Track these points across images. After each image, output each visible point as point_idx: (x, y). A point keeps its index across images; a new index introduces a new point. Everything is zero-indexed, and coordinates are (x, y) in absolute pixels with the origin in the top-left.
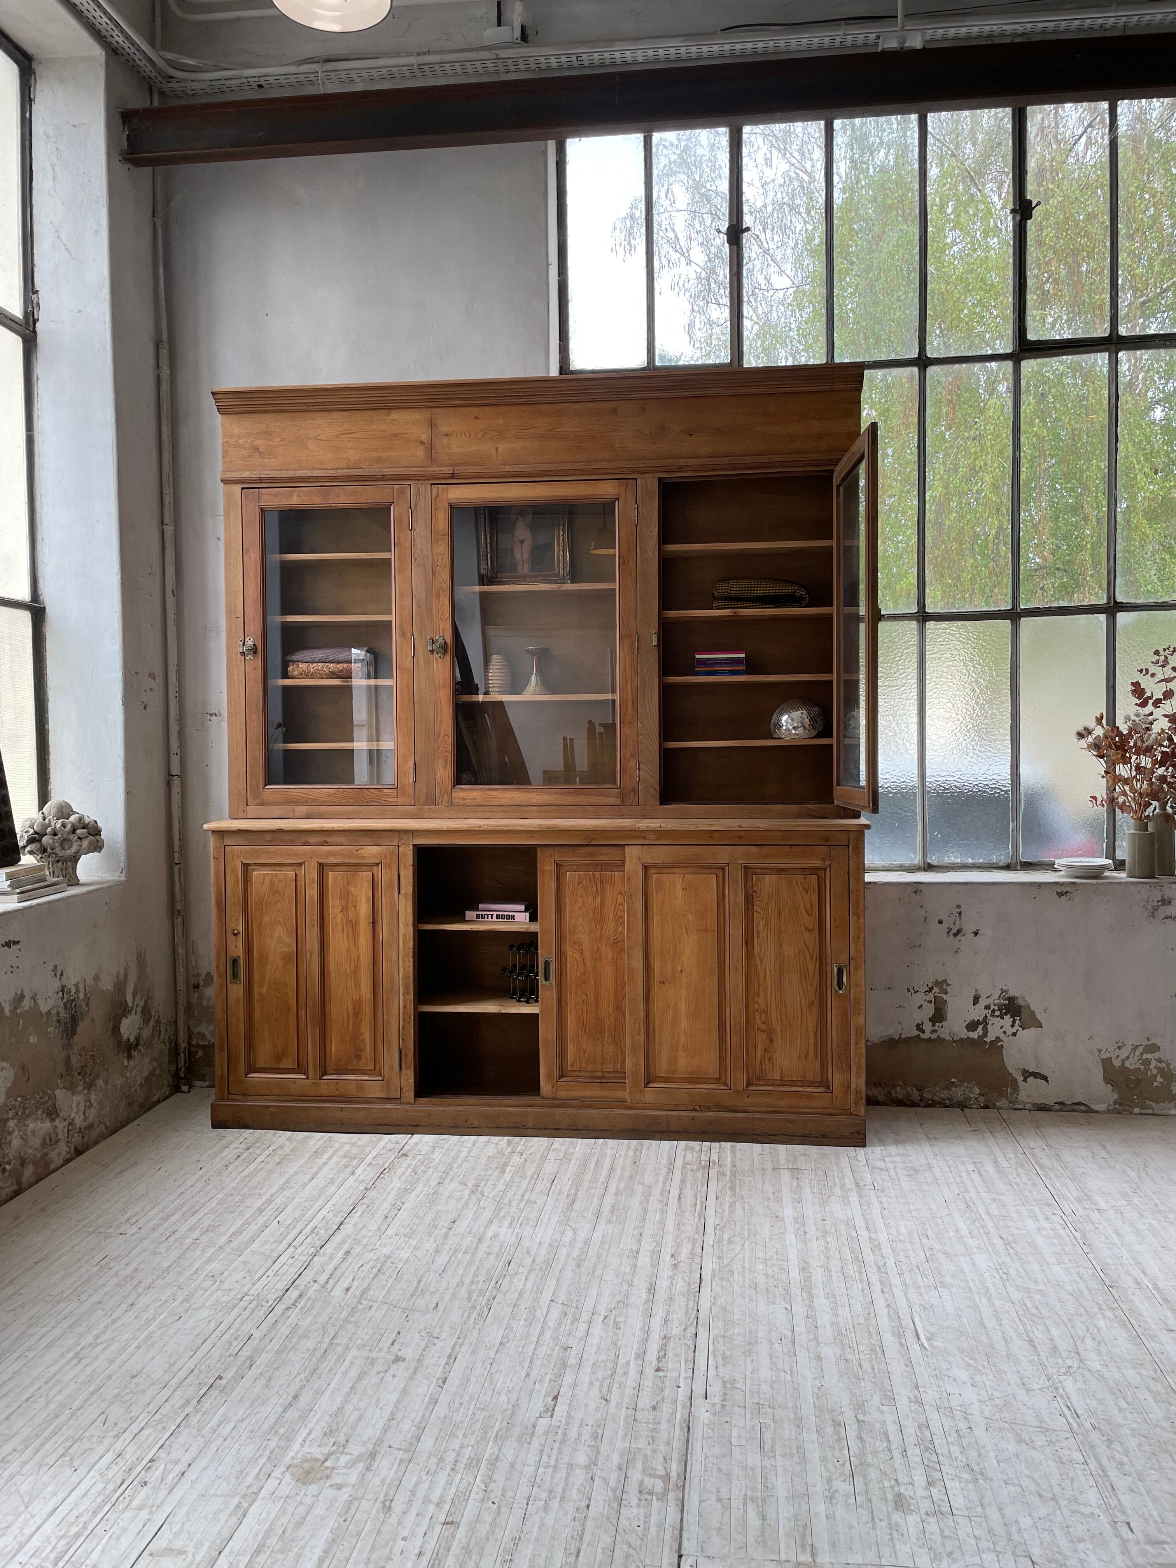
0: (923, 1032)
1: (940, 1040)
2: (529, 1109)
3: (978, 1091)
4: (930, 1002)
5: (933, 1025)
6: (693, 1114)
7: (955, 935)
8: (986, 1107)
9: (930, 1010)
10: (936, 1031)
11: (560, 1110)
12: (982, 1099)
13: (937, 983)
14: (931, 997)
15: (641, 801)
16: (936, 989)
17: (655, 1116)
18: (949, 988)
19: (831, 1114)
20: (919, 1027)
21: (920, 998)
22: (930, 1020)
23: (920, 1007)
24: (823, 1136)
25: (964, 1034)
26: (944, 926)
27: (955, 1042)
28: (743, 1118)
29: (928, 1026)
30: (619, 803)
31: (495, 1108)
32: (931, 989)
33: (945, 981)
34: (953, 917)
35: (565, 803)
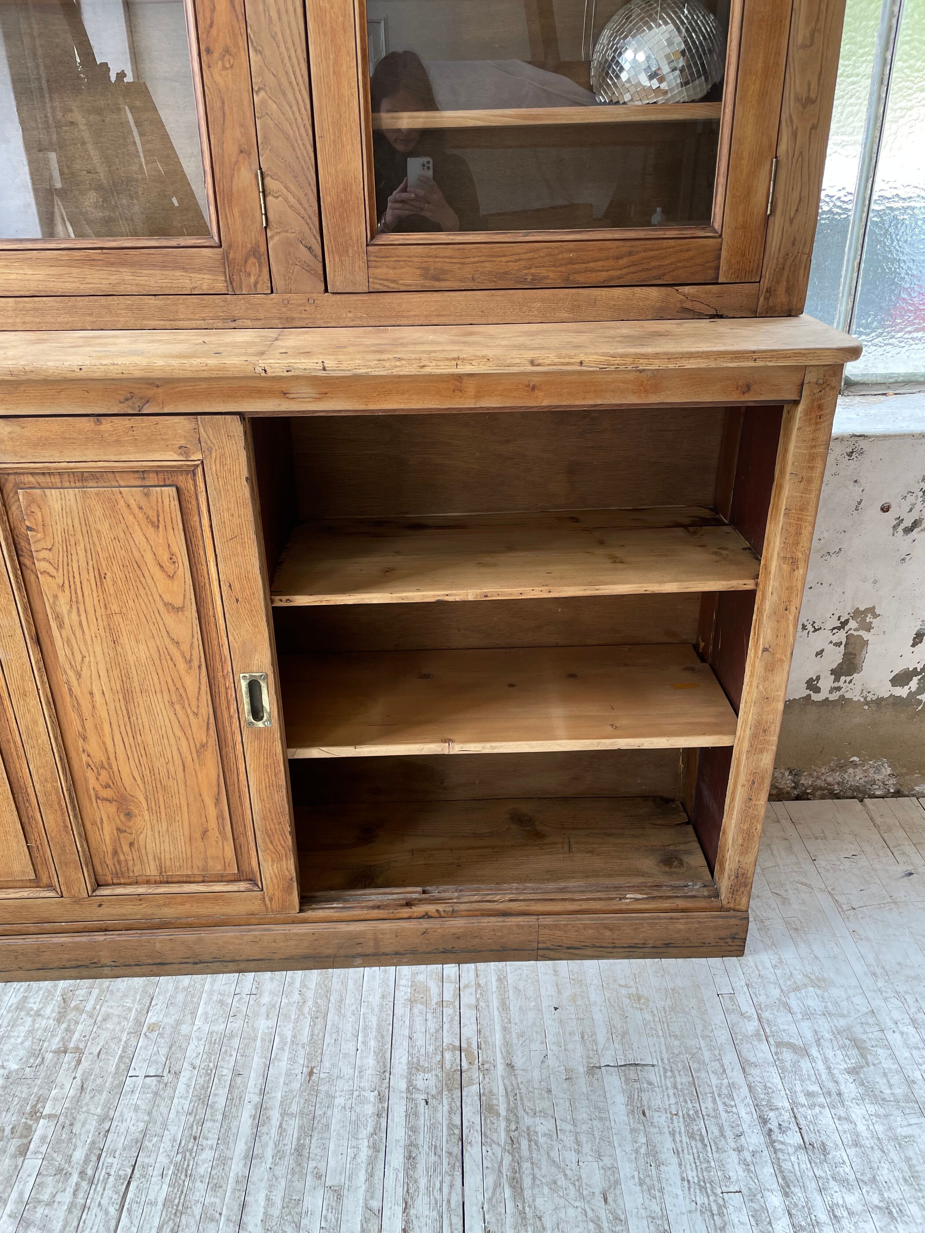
0: (817, 690)
1: (843, 701)
2: (100, 937)
3: (889, 771)
4: (838, 644)
5: (837, 680)
6: (425, 924)
7: (908, 530)
8: (898, 794)
9: (835, 657)
10: (839, 689)
11: (162, 935)
12: (893, 781)
13: (857, 614)
14: (841, 636)
15: (278, 282)
16: (852, 624)
17: (349, 932)
18: (875, 622)
19: (683, 910)
20: (812, 685)
21: (821, 640)
22: (833, 672)
23: (820, 653)
24: (667, 945)
25: (885, 690)
26: (890, 517)
27: (867, 703)
28: (519, 926)
29: (826, 683)
30: (220, 286)
31: (30, 940)
32: (844, 624)
33: (871, 611)
34: (911, 499)
35: (84, 288)
